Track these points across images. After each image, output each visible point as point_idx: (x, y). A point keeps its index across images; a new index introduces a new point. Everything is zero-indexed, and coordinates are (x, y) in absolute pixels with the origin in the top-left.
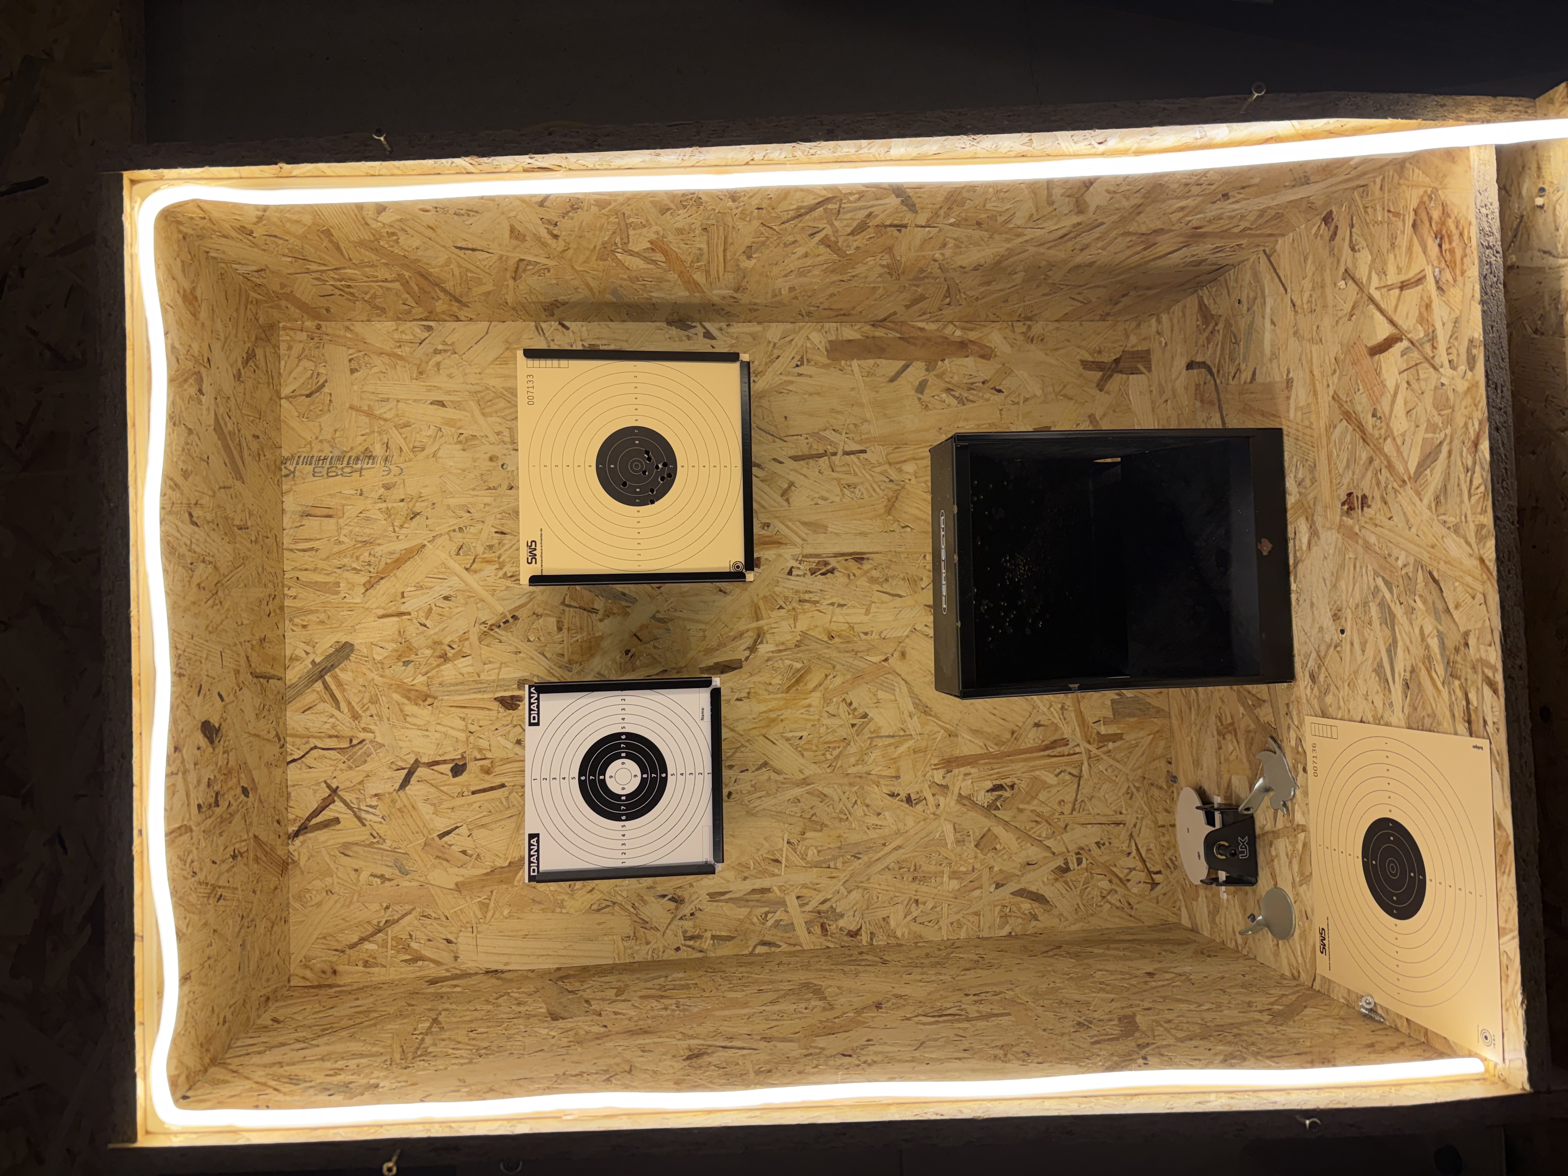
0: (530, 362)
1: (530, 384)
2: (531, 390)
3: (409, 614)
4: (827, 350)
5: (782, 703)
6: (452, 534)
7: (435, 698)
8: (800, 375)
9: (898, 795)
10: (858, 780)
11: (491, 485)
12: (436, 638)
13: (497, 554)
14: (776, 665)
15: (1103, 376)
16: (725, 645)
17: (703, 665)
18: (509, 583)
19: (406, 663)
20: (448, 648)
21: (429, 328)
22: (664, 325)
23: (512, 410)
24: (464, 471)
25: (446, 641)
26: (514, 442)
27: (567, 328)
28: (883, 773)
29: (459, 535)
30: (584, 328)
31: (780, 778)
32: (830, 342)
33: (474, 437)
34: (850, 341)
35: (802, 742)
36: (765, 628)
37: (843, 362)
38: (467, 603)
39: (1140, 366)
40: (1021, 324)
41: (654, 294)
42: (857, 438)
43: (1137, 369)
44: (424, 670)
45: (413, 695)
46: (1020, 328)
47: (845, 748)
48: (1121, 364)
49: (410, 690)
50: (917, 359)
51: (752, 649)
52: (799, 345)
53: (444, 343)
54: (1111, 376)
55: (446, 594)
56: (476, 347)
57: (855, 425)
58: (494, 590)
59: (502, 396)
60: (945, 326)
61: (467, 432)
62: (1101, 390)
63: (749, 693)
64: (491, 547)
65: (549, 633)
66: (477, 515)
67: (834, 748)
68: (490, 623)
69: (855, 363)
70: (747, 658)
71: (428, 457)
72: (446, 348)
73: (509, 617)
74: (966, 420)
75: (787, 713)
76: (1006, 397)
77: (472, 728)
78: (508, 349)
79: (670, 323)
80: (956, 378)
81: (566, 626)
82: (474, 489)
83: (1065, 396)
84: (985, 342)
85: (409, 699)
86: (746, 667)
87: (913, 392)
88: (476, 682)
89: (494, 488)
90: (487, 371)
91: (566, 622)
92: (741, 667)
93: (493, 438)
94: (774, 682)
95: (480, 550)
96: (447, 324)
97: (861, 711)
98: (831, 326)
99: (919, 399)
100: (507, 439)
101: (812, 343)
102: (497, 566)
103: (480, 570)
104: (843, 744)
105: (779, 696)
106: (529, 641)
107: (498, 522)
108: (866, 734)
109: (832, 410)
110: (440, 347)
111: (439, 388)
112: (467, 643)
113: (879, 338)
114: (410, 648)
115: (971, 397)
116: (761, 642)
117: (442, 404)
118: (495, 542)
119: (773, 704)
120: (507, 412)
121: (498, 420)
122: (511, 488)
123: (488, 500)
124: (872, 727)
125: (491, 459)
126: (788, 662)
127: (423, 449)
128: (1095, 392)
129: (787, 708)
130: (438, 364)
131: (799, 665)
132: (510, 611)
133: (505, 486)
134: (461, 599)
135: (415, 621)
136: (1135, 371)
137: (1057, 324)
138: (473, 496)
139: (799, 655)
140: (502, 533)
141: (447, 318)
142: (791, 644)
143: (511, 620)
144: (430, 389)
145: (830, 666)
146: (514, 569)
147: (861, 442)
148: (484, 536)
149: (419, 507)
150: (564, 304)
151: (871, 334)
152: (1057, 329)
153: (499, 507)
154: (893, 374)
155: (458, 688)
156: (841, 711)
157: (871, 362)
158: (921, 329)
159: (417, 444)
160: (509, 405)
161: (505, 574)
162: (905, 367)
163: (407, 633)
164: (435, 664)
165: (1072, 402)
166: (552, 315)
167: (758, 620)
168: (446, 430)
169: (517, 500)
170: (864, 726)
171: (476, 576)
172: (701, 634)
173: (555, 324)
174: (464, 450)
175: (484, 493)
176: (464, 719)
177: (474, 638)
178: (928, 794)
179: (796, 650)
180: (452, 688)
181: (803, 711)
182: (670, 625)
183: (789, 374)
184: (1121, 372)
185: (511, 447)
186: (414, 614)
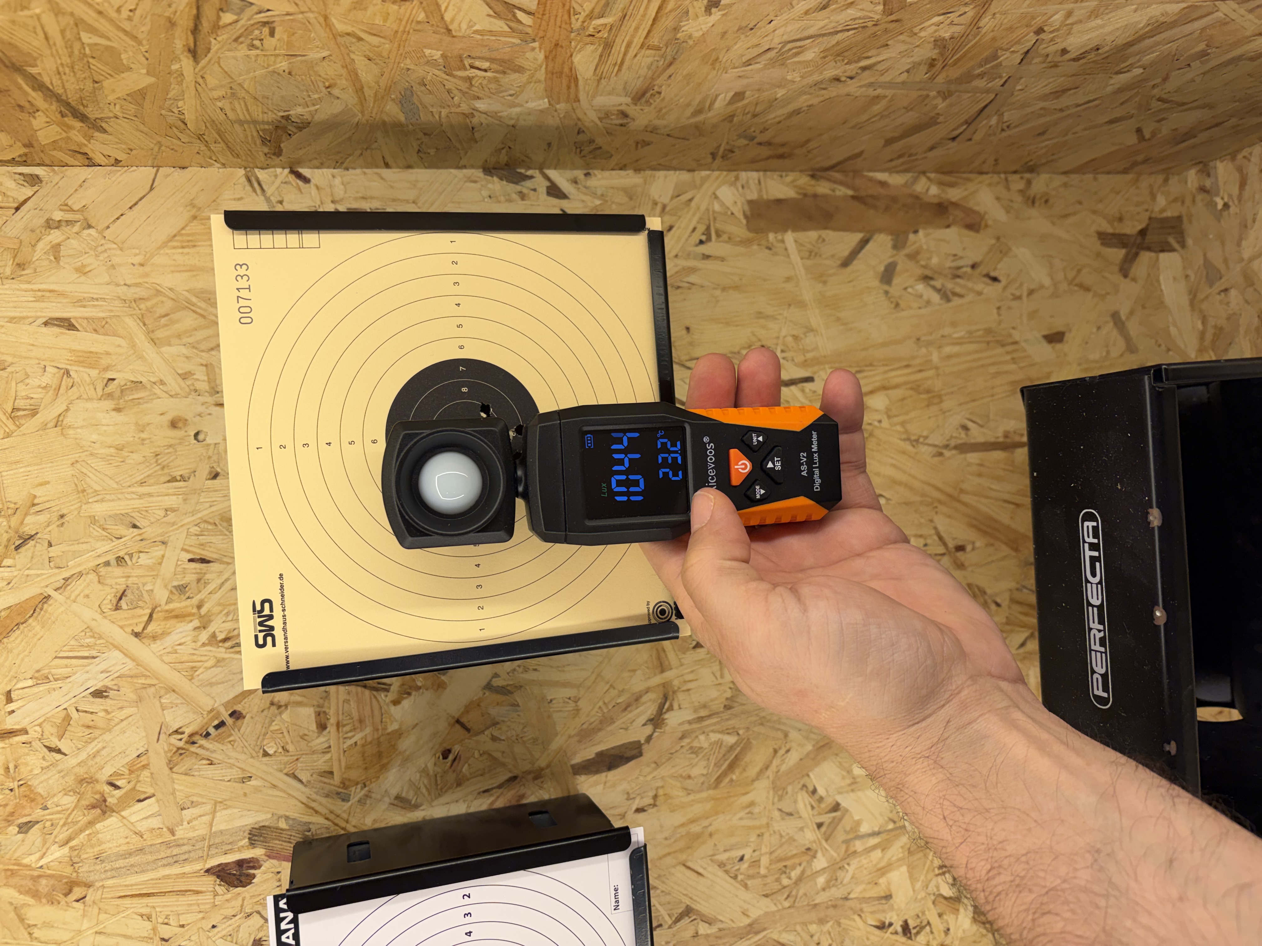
0: (240, 238)
1: (243, 283)
2: (244, 293)
3: (25, 731)
4: (746, 217)
5: (709, 806)
6: (103, 571)
7: (88, 886)
8: (706, 257)
9: (891, 925)
10: (831, 912)
11: (177, 474)
12: (81, 771)
13: (195, 601)
14: (696, 744)
15: (1127, 255)
16: (612, 721)
17: (577, 759)
18: (221, 652)
19: (25, 828)
20: (107, 789)
21: (34, 180)
22: (478, 173)
23: (210, 332)
24: (120, 448)
25: (105, 774)
26: (216, 390)
27: (306, 180)
28: (868, 894)
29: (118, 571)
30: (337, 181)
31: (713, 930)
32: (750, 202)
33: (137, 384)
34: (779, 201)
35: (744, 866)
36: (676, 683)
37: (771, 236)
38: (140, 699)
39: (1172, 240)
40: (1016, 177)
41: (481, 105)
42: (799, 359)
43: (1168, 243)
44: (63, 836)
45: (44, 885)
46: (1017, 183)
47: (809, 863)
48: (1149, 238)
49: (35, 879)
50: (880, 231)
51: (657, 721)
52: (703, 207)
53: (66, 207)
54: (1137, 254)
55: (99, 686)
56: (130, 215)
57: (795, 337)
58: (194, 669)
59: (189, 306)
60: (915, 180)
61: (122, 376)
62: (1126, 276)
63: (655, 797)
64: (181, 589)
65: (304, 737)
66: (151, 532)
67: (794, 868)
68: (188, 731)
69: (790, 237)
70: (649, 739)
71: (44, 427)
72: (69, 216)
73: (225, 716)
74: (954, 324)
75: (719, 823)
76: (1005, 288)
77: (165, 932)
78: (195, 218)
79: (488, 170)
80: (935, 260)
81: (333, 720)
82: (142, 483)
83: (1081, 286)
84: (971, 204)
85: (35, 894)
86: (649, 753)
87: (876, 283)
88: (168, 845)
89: (183, 479)
90: (157, 260)
91: (332, 712)
92: (640, 754)
93: (174, 384)
94: (695, 772)
95: (161, 595)
96: (70, 171)
97: (829, 801)
98: (750, 177)
99: (886, 293)
100: (203, 386)
101: (722, 204)
102: (196, 623)
103: (165, 634)
104: (807, 858)
105: (704, 795)
106: (266, 754)
107: (193, 540)
108: (840, 836)
109: (760, 315)
110: (58, 216)
111: (61, 294)
112: (146, 773)
113: (825, 196)
114: (31, 797)
115: (958, 290)
116: (671, 708)
117: (68, 324)
118: (190, 578)
119: (698, 809)
120: (200, 335)
121: (184, 350)
122: (215, 476)
123: (172, 501)
124: (846, 823)
125: (174, 424)
126: (714, 737)
127: (34, 412)
128: (1117, 278)
129: (717, 813)
130: (56, 249)
131: (731, 740)
132: (226, 705)
133: (204, 471)
134: (128, 692)
135: (37, 745)
136: (1166, 248)
137: (1063, 179)
138: (141, 496)
139: (731, 722)
140: (203, 561)
141: (70, 161)
142: (718, 706)
143: (229, 721)
144: (41, 296)
145: (780, 735)
146: (229, 625)
147: (805, 364)
148: (167, 569)
149: (31, 524)
150: (303, 125)
151: (810, 190)
152: (1065, 185)
153: (193, 513)
154: (846, 253)
155: (132, 860)
156: (801, 805)
157: (813, 235)
158: (883, 184)
159: (20, 403)
160: (201, 321)
161: (214, 635)
162: (864, 242)
163: (22, 769)
164: (84, 820)
165: (1090, 295)
166: (278, 152)
167: (662, 671)
168: (79, 373)
169: (227, 497)
170: (835, 823)
171: (157, 646)
172: (571, 705)
173: (283, 173)
174: (118, 410)
175: (164, 488)
176: (149, 918)
177: (158, 762)
178: (932, 915)
179: (726, 715)
180: (121, 863)
181: (742, 814)
182: (518, 697)
183: (689, 256)
184: (1149, 249)
185: (210, 400)
186: (35, 732)
